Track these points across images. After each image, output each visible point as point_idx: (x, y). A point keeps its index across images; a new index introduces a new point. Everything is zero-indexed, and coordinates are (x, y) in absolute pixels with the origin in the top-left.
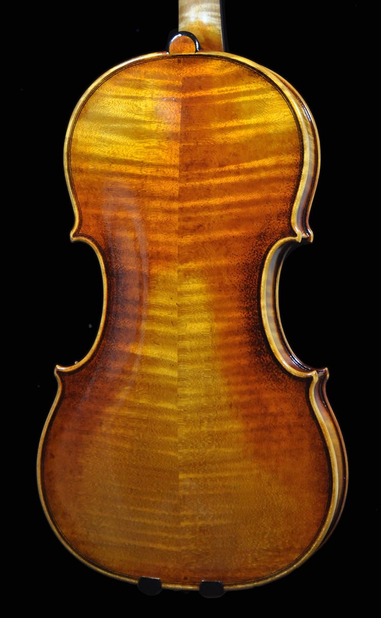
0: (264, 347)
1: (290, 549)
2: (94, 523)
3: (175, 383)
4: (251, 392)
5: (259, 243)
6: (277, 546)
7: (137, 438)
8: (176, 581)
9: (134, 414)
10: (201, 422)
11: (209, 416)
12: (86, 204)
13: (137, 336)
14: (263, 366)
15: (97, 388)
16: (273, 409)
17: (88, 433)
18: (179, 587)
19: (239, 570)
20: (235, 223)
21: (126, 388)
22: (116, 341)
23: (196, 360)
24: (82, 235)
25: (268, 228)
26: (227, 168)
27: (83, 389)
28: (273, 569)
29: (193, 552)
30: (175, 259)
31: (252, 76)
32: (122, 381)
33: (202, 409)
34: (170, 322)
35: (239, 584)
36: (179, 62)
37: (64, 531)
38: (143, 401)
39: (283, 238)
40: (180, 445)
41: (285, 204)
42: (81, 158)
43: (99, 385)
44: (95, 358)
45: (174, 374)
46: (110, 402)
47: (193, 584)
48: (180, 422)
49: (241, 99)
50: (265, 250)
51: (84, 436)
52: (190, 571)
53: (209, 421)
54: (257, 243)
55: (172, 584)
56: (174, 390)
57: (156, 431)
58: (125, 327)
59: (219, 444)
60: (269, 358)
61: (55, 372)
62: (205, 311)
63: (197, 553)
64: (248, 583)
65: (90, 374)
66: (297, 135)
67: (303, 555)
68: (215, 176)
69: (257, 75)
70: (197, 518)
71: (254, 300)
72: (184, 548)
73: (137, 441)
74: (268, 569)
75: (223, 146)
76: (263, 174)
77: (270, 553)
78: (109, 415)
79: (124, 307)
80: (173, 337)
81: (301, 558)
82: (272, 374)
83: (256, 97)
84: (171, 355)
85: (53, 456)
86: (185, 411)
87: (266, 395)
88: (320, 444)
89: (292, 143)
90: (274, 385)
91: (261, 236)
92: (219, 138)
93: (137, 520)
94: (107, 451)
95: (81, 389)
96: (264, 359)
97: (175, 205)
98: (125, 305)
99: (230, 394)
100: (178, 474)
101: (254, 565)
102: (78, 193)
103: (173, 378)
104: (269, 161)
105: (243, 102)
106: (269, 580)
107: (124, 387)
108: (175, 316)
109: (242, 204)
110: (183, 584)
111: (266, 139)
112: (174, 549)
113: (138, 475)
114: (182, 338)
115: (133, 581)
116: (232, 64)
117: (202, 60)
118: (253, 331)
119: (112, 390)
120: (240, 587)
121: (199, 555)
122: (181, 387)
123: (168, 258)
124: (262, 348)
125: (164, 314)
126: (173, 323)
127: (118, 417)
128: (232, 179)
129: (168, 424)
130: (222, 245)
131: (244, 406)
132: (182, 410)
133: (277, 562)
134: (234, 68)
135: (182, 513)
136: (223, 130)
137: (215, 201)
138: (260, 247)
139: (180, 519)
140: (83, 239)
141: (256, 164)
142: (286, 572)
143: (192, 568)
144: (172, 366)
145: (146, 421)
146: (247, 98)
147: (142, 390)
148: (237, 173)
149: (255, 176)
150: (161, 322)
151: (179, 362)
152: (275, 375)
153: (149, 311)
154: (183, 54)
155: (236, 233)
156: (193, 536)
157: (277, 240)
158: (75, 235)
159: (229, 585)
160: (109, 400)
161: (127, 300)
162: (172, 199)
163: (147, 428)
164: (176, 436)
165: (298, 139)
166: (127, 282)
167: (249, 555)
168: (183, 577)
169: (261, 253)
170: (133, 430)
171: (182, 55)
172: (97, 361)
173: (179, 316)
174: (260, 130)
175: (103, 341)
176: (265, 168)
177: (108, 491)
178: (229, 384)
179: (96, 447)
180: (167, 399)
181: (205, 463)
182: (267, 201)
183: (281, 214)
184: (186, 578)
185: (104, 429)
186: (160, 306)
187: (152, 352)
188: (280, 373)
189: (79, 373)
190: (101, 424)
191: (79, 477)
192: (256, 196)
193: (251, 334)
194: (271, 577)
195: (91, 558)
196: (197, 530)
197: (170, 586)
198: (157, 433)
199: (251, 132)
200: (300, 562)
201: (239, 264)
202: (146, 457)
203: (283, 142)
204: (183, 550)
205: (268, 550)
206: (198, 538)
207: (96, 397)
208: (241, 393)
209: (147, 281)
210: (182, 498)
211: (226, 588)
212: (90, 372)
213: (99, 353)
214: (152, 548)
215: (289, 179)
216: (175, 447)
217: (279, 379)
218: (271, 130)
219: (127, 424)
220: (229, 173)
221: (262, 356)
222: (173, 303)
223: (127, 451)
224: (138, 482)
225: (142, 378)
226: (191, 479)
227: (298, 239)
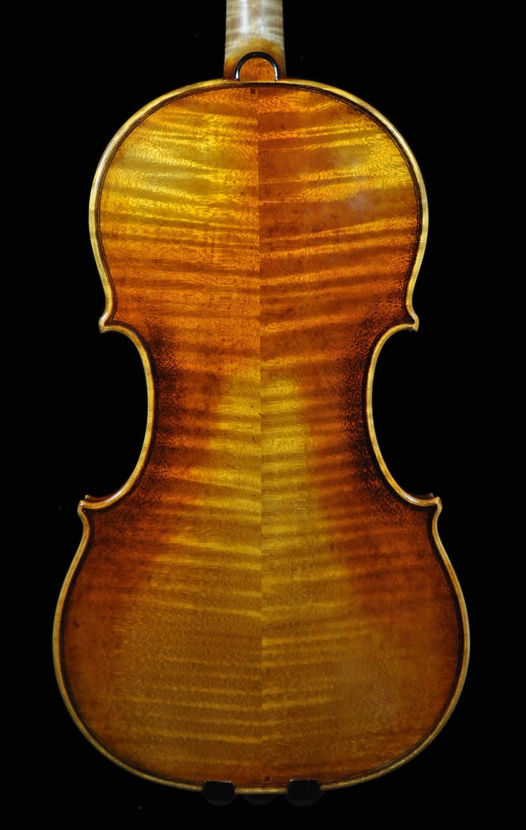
0: (371, 469)
1: (408, 731)
2: (139, 714)
3: (258, 519)
4: (356, 528)
5: (364, 332)
6: (391, 727)
7: (204, 595)
8: (254, 784)
9: (199, 563)
10: (294, 569)
11: (304, 561)
12: (123, 281)
13: (201, 458)
14: (371, 493)
15: (142, 529)
16: (385, 549)
17: (129, 591)
18: (259, 790)
19: (340, 762)
20: (335, 306)
21: (188, 528)
22: (168, 465)
23: (286, 488)
24: (117, 323)
25: (376, 313)
26: (322, 234)
27: (121, 532)
28: (386, 758)
29: (278, 743)
30: (257, 354)
31: (352, 113)
32: (179, 519)
33: (294, 552)
34: (251, 438)
35: (341, 781)
36: (253, 92)
37: (93, 726)
38: (212, 545)
39: (396, 325)
40: (263, 601)
41: (398, 281)
42: (115, 219)
43: (145, 525)
44: (137, 490)
45: (256, 506)
46: (164, 548)
47: (278, 785)
48: (265, 571)
49: (338, 144)
50: (372, 341)
51: (125, 597)
52: (274, 768)
53: (304, 568)
54: (361, 333)
55: (249, 787)
56: (257, 528)
57: (231, 585)
58: (183, 446)
59: (316, 598)
60: (379, 482)
61: (80, 511)
62: (298, 423)
63: (283, 744)
64: (353, 779)
65: (130, 511)
66: (413, 192)
67: (427, 737)
68: (308, 244)
69: (359, 113)
70: (285, 697)
71: (358, 406)
72: (265, 738)
73: (203, 598)
74: (379, 758)
75: (317, 206)
76: (369, 243)
77: (381, 738)
78: (161, 566)
79: (181, 419)
80: (254, 458)
81: (423, 741)
82: (382, 503)
83: (357, 141)
84: (253, 480)
85: (77, 625)
86: (271, 555)
87: (377, 531)
88: (446, 592)
89: (406, 202)
90: (385, 517)
91: (367, 324)
92: (311, 195)
93: (200, 705)
94: (159, 614)
95: (117, 532)
96: (372, 483)
97: (256, 282)
98: (181, 416)
99: (330, 531)
100: (260, 640)
101: (361, 754)
102: (112, 265)
103: (255, 514)
104: (378, 225)
105: (341, 147)
106: (382, 773)
107: (183, 526)
108: (256, 430)
109: (344, 282)
110: (264, 787)
112: (252, 740)
113: (204, 644)
114: (267, 459)
115: (195, 788)
116: (325, 97)
117: (284, 90)
118: (357, 448)
119: (164, 531)
120: (341, 784)
121: (285, 747)
122: (266, 524)
123: (247, 353)
124: (369, 470)
125: (242, 428)
126: (255, 440)
127: (174, 567)
128: (330, 248)
129: (247, 574)
130: (318, 337)
131: (348, 546)
132: (268, 555)
133: (391, 749)
134: (329, 104)
135: (265, 692)
136: (314, 184)
137: (307, 277)
138: (366, 338)
139: (261, 700)
140: (119, 328)
141: (362, 228)
142: (403, 761)
143: (276, 764)
144: (254, 496)
145: (216, 571)
146: (346, 143)
147: (211, 530)
148: (337, 240)
149: (359, 245)
150: (238, 439)
151: (264, 491)
152: (386, 504)
153: (218, 424)
154: (259, 81)
155: (336, 319)
156: (278, 722)
157: (388, 328)
158: (107, 323)
159: (327, 783)
160: (161, 545)
161: (185, 411)
162: (251, 274)
163: (217, 581)
164: (258, 589)
165: (414, 197)
166: (185, 385)
167: (354, 742)
168: (263, 778)
169: (367, 346)
170: (198, 584)
171: (258, 84)
172: (140, 494)
173: (262, 430)
174: (365, 184)
175: (149, 465)
176: (372, 235)
177: (159, 668)
178: (329, 518)
179: (143, 610)
180: (247, 540)
181: (298, 624)
182: (375, 277)
183: (392, 294)
184: (267, 779)
185: (154, 585)
186: (236, 417)
187: (223, 476)
188: (393, 502)
189: (115, 510)
190: (150, 578)
191: (117, 652)
192: (360, 270)
193: (355, 451)
194: (383, 769)
195: (134, 760)
196: (285, 713)
197: (247, 791)
198: (233, 587)
199: (353, 187)
200: (422, 746)
201: (339, 359)
202: (216, 619)
203: (394, 200)
204: (264, 742)
205: (378, 734)
206: (285, 725)
207: (142, 542)
208: (345, 530)
209: (213, 385)
210: (265, 672)
211: (324, 787)
212: (130, 509)
213: (143, 482)
214: (220, 742)
215: (402, 249)
216: (257, 605)
217: (391, 509)
218: (378, 185)
219: (189, 577)
220: (326, 240)
221: (369, 480)
222: (255, 413)
223: (189, 613)
224: (204, 653)
225: (212, 514)
226: (279, 646)
227: (415, 327)
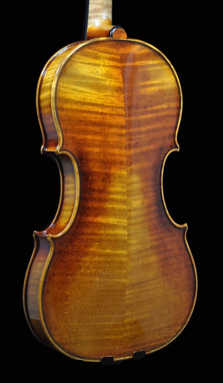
0: (163, 213)
1: (176, 325)
2: (74, 331)
3: (126, 238)
4: (159, 239)
5: (160, 152)
6: (170, 324)
7: (104, 274)
8: (120, 356)
9: (102, 259)
10: (139, 259)
11: (142, 255)
12: (66, 130)
13: (102, 212)
14: (163, 223)
15: (76, 246)
16: (169, 247)
17: (71, 275)
18: (122, 358)
19: (152, 342)
20: (151, 142)
21: (97, 244)
22: (86, 215)
23: (136, 223)
24: (64, 150)
25: (164, 144)
26: (147, 109)
27: (67, 248)
28: (169, 337)
29: (129, 336)
30: (125, 164)
31: (155, 55)
32: (93, 240)
33: (140, 252)
34: (123, 202)
35: (152, 350)
36: (118, 44)
37: (56, 339)
38: (108, 251)
39: (171, 149)
40: (128, 274)
41: (172, 130)
42: (63, 101)
43: (77, 244)
44: (73, 227)
45: (125, 232)
46: (86, 254)
47: (130, 355)
48: (129, 261)
49: (150, 69)
50: (163, 157)
51: (69, 277)
52: (127, 348)
53: (142, 258)
54: (159, 153)
55: (118, 357)
56: (125, 242)
57: (115, 268)
58: (93, 206)
59: (147, 271)
60: (166, 218)
62: (140, 194)
63: (131, 337)
64: (157, 348)
65: (71, 237)
66: (177, 91)
67: (183, 327)
68: (142, 114)
69: (158, 55)
70: (133, 316)
71: (158, 186)
72: (125, 335)
73: (104, 275)
74: (166, 338)
75: (144, 96)
76: (162, 113)
77: (167, 329)
78: (85, 262)
79: (92, 194)
80: (124, 210)
81: (182, 328)
82: (167, 227)
83: (158, 68)
84: (124, 222)
85: (49, 293)
86: (131, 253)
87: (166, 240)
88: (189, 264)
89: (175, 95)
90: (168, 233)
91: (161, 149)
92: (142, 91)
93: (100, 324)
94: (85, 284)
95: (65, 247)
96: (163, 219)
97: (124, 131)
98: (92, 193)
99: (151, 241)
100: (126, 291)
101: (159, 337)
102: (62, 123)
103: (125, 235)
104: (164, 106)
105: (152, 70)
106: (167, 344)
107: (95, 243)
108: (126, 198)
110: (124, 357)
111: (162, 93)
112: (120, 337)
113: (103, 296)
114: (130, 211)
115: (97, 361)
116: (145, 48)
117: (130, 44)
118: (158, 204)
119: (86, 246)
120: (153, 351)
121: (132, 337)
122: (129, 240)
123: (121, 163)
124: (162, 213)
125: (119, 197)
126: (124, 202)
127: (91, 262)
128: (149, 116)
129: (121, 263)
130: (146, 154)
131: (157, 247)
133: (170, 333)
134: (147, 50)
135: (126, 314)
136: (144, 87)
137: (143, 129)
138: (161, 155)
139: (124, 318)
140: (65, 152)
141: (159, 107)
142: (175, 338)
143: (128, 346)
144: (124, 228)
145: (109, 263)
146: (153, 68)
147: (107, 244)
148: (152, 112)
149: (159, 114)
150: (118, 202)
151: (128, 225)
152: (168, 228)
153: (110, 195)
154: (120, 39)
155: (152, 147)
156: (130, 327)
157: (169, 151)
158: (60, 150)
159: (147, 352)
160: (85, 252)
161: (94, 190)
162: (122, 127)
163: (110, 267)
164: (126, 269)
165: (178, 93)
166: (94, 178)
167: (157, 332)
168: (123, 353)
169: (161, 159)
170: (102, 269)
171: (120, 40)
172: (74, 230)
173: (128, 198)
174: (160, 87)
175: (77, 216)
176: (163, 110)
177: (84, 308)
178: (151, 235)
179: (78, 283)
180: (122, 248)
181: (140, 283)
182: (164, 128)
183: (170, 136)
184: (125, 353)
185: (82, 271)
186: (117, 192)
187: (112, 220)
188: (171, 226)
189: (64, 237)
190: (81, 268)
191: (66, 303)
192: (159, 125)
193: (157, 205)
194: (168, 342)
195: (72, 352)
196: (133, 323)
197: (117, 359)
198: (116, 269)
199: (156, 88)
200: (182, 330)
201: (152, 165)
202: (108, 284)
203: (171, 95)
204: (124, 337)
205: (165, 328)
206: (133, 328)
207: (76, 252)
208: (156, 240)
209: (107, 178)
210: (126, 305)
211: (146, 353)
212: (70, 236)
213: (76, 224)
214: (107, 339)
215: (173, 116)
216: (125, 277)
217: (170, 229)
218: (165, 88)
219: (97, 266)
220: (148, 112)
221: (163, 218)
222: (124, 190)
223: (97, 282)
224: (103, 300)
225: (107, 237)
226: (132, 293)
227: (178, 150)
